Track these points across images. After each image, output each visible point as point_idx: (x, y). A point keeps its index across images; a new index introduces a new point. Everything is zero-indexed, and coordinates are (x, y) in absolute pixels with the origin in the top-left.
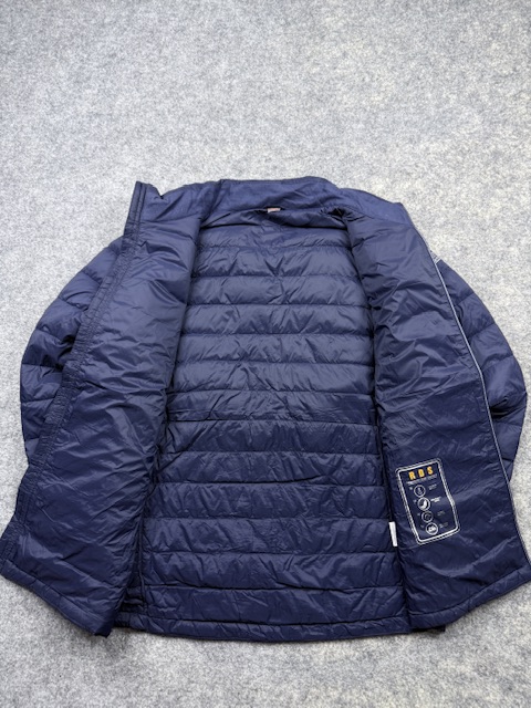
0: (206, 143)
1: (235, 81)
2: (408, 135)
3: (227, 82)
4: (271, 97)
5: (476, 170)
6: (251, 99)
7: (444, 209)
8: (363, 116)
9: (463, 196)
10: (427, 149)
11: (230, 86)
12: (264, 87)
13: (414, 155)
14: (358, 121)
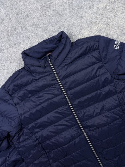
0: (13, 47)
1: (11, 16)
2: (88, 6)
3: (8, 17)
4: (28, 15)
5: (121, 8)
6: (21, 20)
7: (114, 31)
8: (67, 6)
9: (120, 21)
10: (98, 8)
11: (10, 19)
12: (23, 13)
13: (94, 13)
14: (66, 10)
